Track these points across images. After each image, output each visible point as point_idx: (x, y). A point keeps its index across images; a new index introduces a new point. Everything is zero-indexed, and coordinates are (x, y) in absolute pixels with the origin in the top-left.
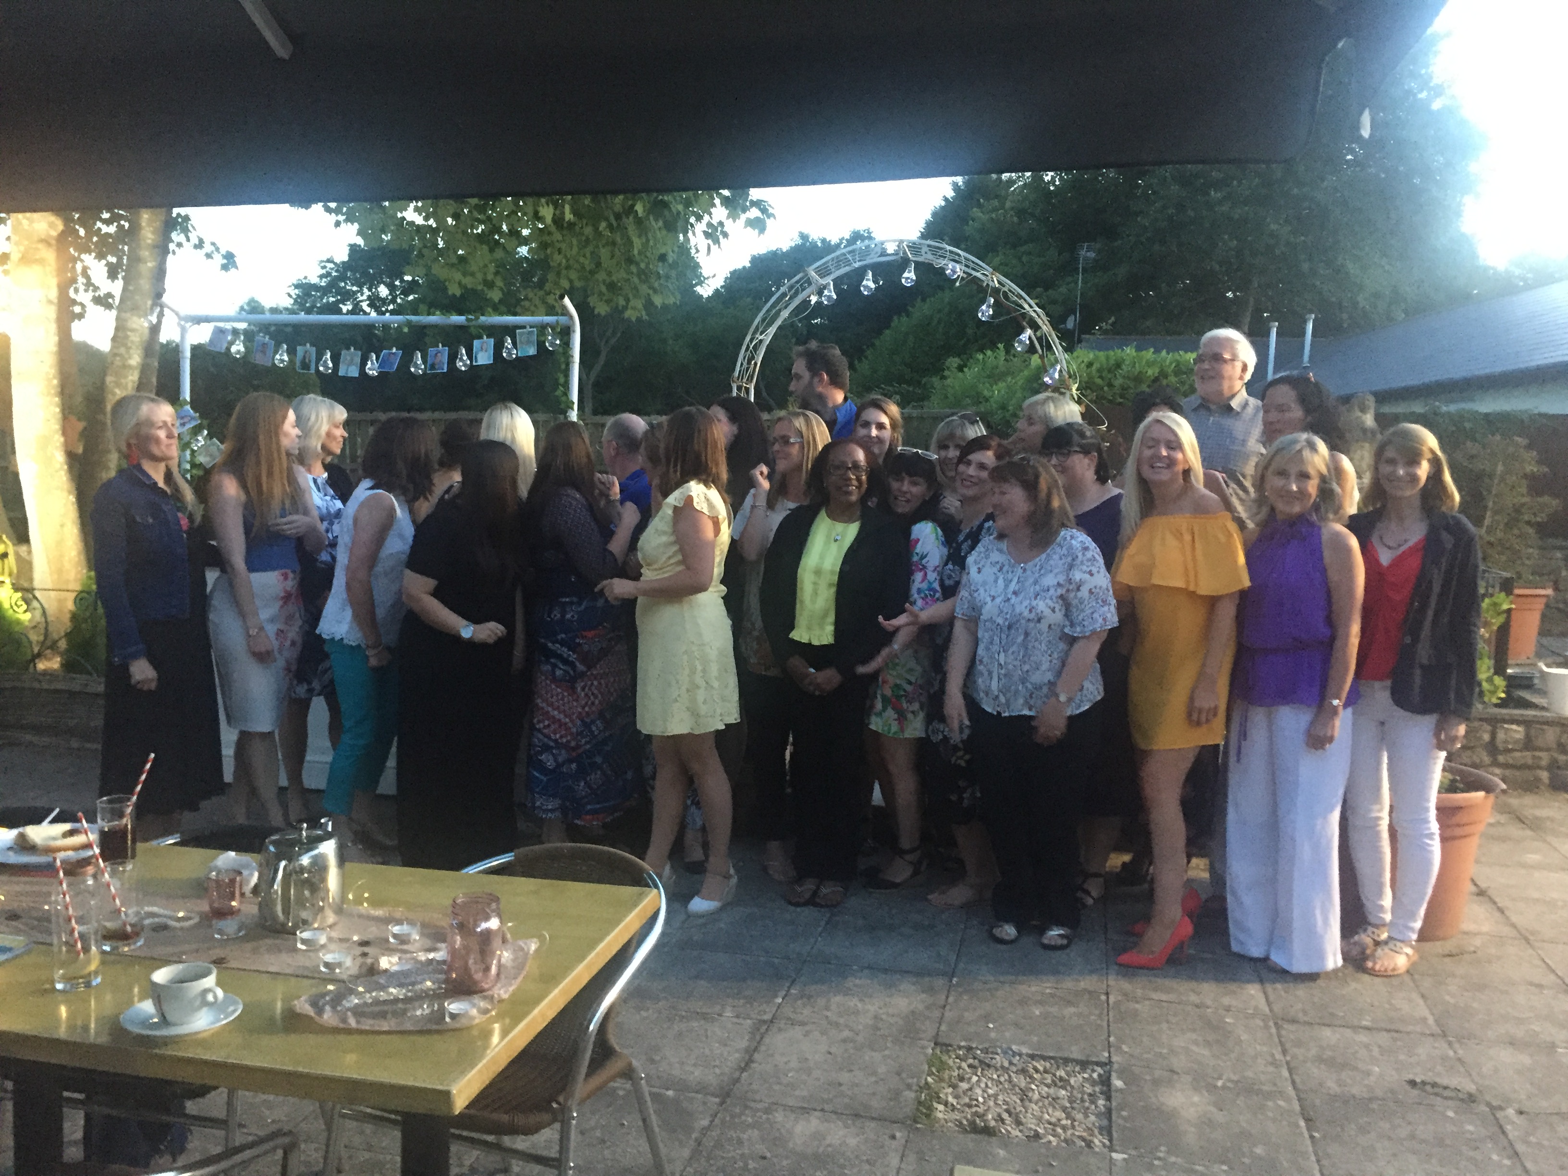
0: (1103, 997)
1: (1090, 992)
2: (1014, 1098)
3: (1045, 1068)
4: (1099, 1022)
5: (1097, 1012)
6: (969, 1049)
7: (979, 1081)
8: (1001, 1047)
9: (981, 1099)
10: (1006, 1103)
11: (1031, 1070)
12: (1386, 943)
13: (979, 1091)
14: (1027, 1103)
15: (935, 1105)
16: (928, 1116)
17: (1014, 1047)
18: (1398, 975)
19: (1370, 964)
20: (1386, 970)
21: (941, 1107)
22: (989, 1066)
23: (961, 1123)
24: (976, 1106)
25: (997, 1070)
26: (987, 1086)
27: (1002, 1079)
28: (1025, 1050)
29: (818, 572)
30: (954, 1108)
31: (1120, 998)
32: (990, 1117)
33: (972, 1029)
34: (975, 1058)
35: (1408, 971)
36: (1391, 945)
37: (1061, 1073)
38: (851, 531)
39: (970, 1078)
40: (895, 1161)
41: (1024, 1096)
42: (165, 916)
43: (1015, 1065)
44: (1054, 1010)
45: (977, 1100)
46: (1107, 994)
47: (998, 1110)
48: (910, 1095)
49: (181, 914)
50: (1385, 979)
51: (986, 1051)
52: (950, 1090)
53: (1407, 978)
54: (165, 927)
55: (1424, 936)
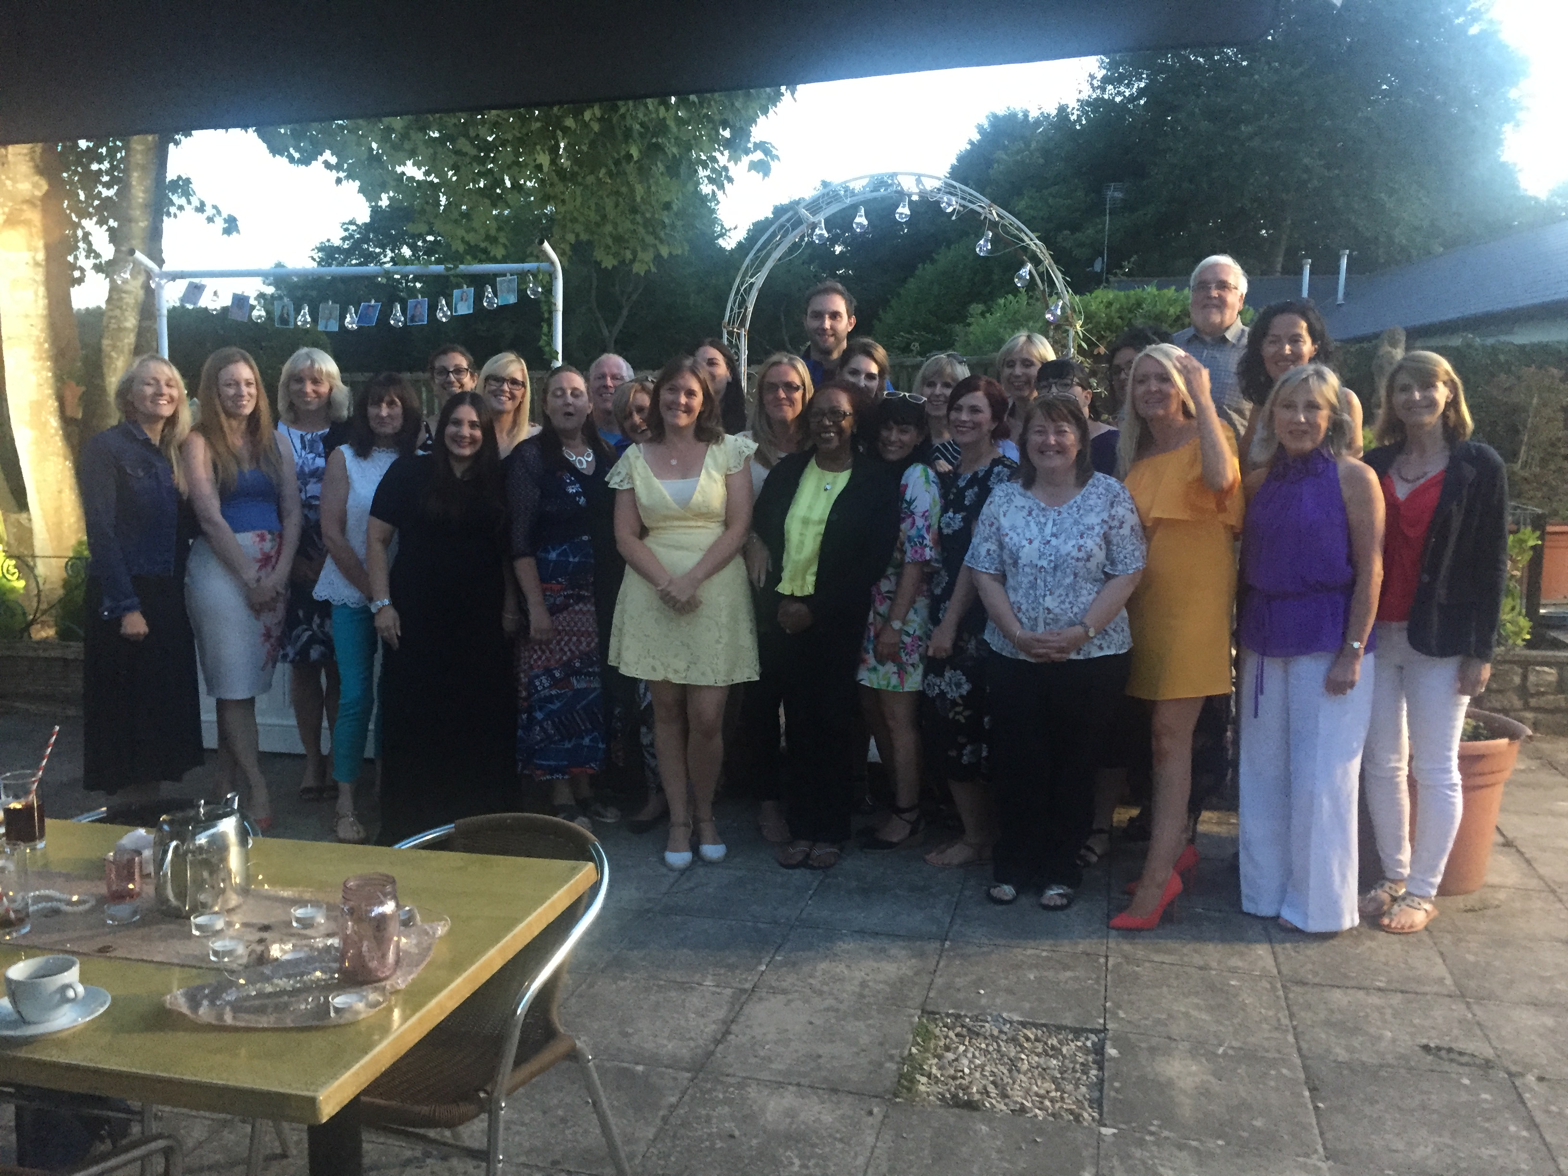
0: (1102, 960)
1: (1088, 954)
2: (1002, 1068)
3: (1036, 1035)
4: (1096, 986)
5: (1094, 976)
6: (958, 1017)
7: (965, 1051)
8: (991, 1015)
9: (967, 1071)
10: (993, 1074)
11: (1022, 1039)
12: (1403, 898)
13: (965, 1062)
14: (1015, 1073)
15: (918, 1077)
16: (909, 1090)
17: (1005, 1015)
18: (1416, 932)
19: (1386, 921)
20: (1403, 928)
21: (924, 1080)
22: (978, 1034)
23: (943, 1096)
24: (961, 1077)
25: (986, 1038)
26: (974, 1056)
27: (991, 1049)
28: (1016, 1018)
29: (806, 522)
30: (937, 1081)
31: (1119, 960)
32: (975, 1090)
33: (961, 996)
34: (963, 1026)
35: (1426, 928)
36: (1408, 901)
37: (1053, 1041)
38: (842, 479)
39: (957, 1048)
40: (870, 1140)
41: (1013, 1065)
42: (60, 900)
43: (1006, 1033)
44: (1050, 974)
45: (963, 1071)
46: (1107, 957)
47: (984, 1082)
48: (891, 1066)
49: (75, 898)
50: (1402, 937)
51: (975, 1019)
52: (936, 1060)
53: (1425, 937)
54: (56, 912)
55: (1443, 890)
